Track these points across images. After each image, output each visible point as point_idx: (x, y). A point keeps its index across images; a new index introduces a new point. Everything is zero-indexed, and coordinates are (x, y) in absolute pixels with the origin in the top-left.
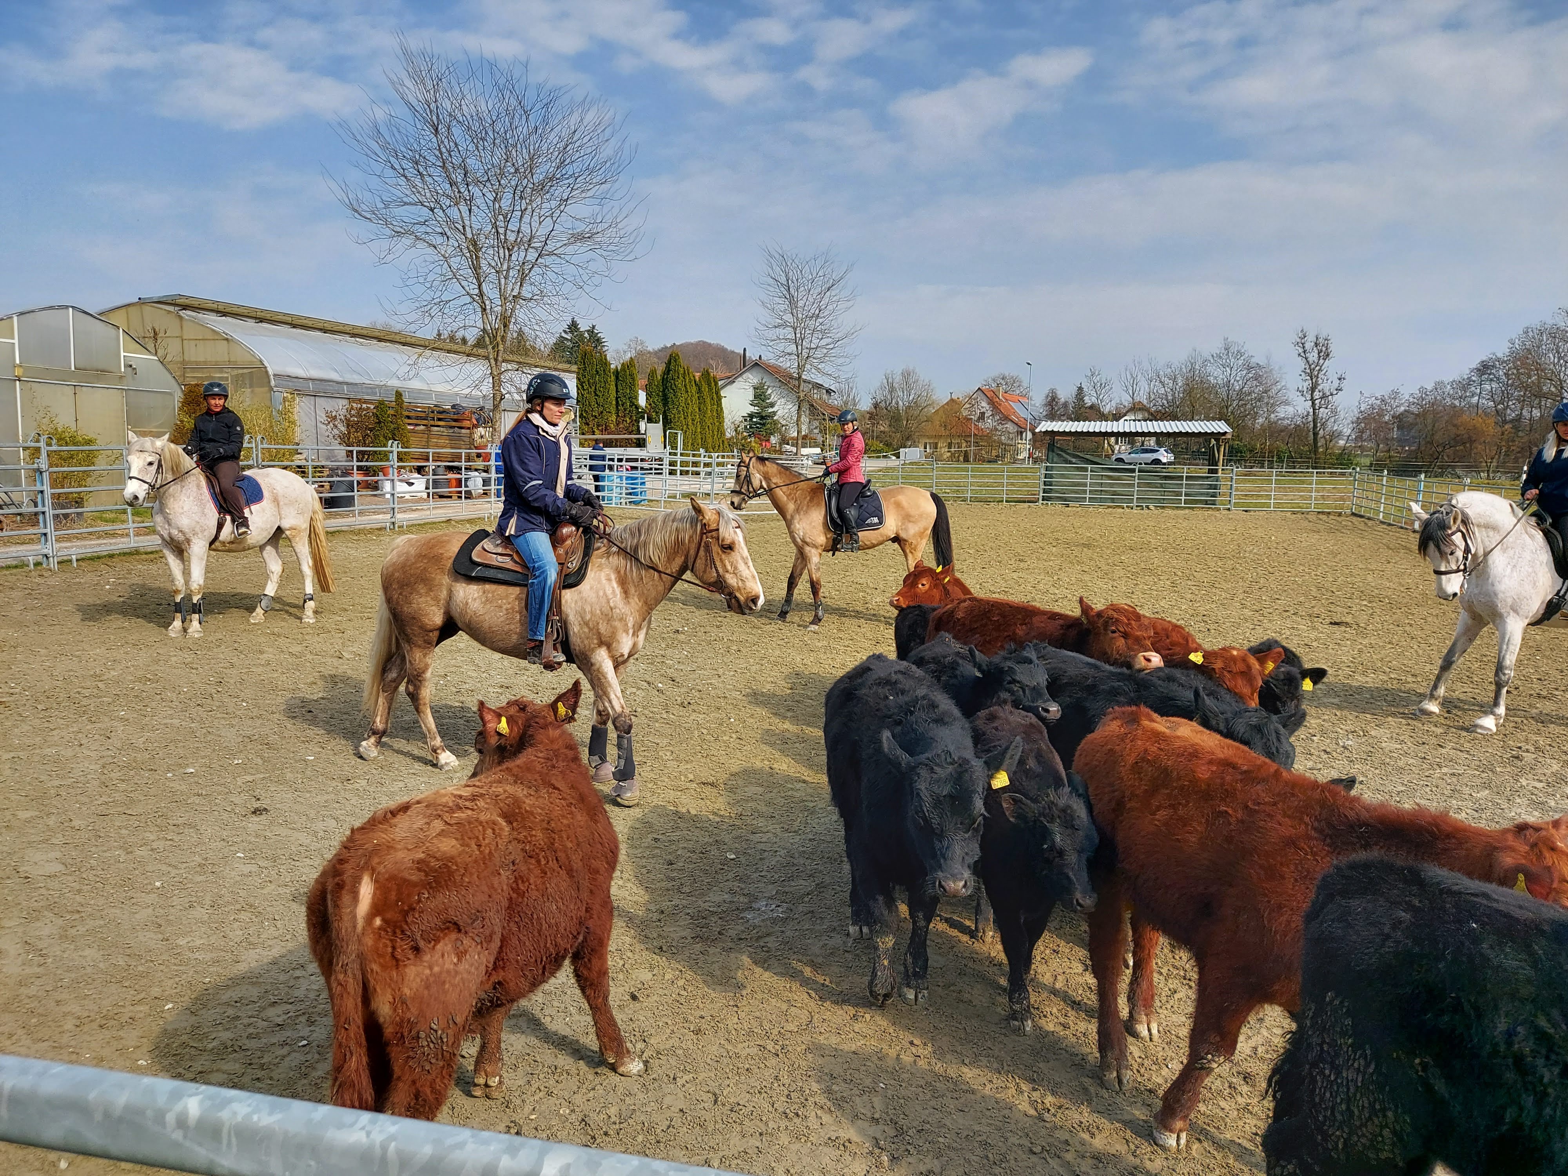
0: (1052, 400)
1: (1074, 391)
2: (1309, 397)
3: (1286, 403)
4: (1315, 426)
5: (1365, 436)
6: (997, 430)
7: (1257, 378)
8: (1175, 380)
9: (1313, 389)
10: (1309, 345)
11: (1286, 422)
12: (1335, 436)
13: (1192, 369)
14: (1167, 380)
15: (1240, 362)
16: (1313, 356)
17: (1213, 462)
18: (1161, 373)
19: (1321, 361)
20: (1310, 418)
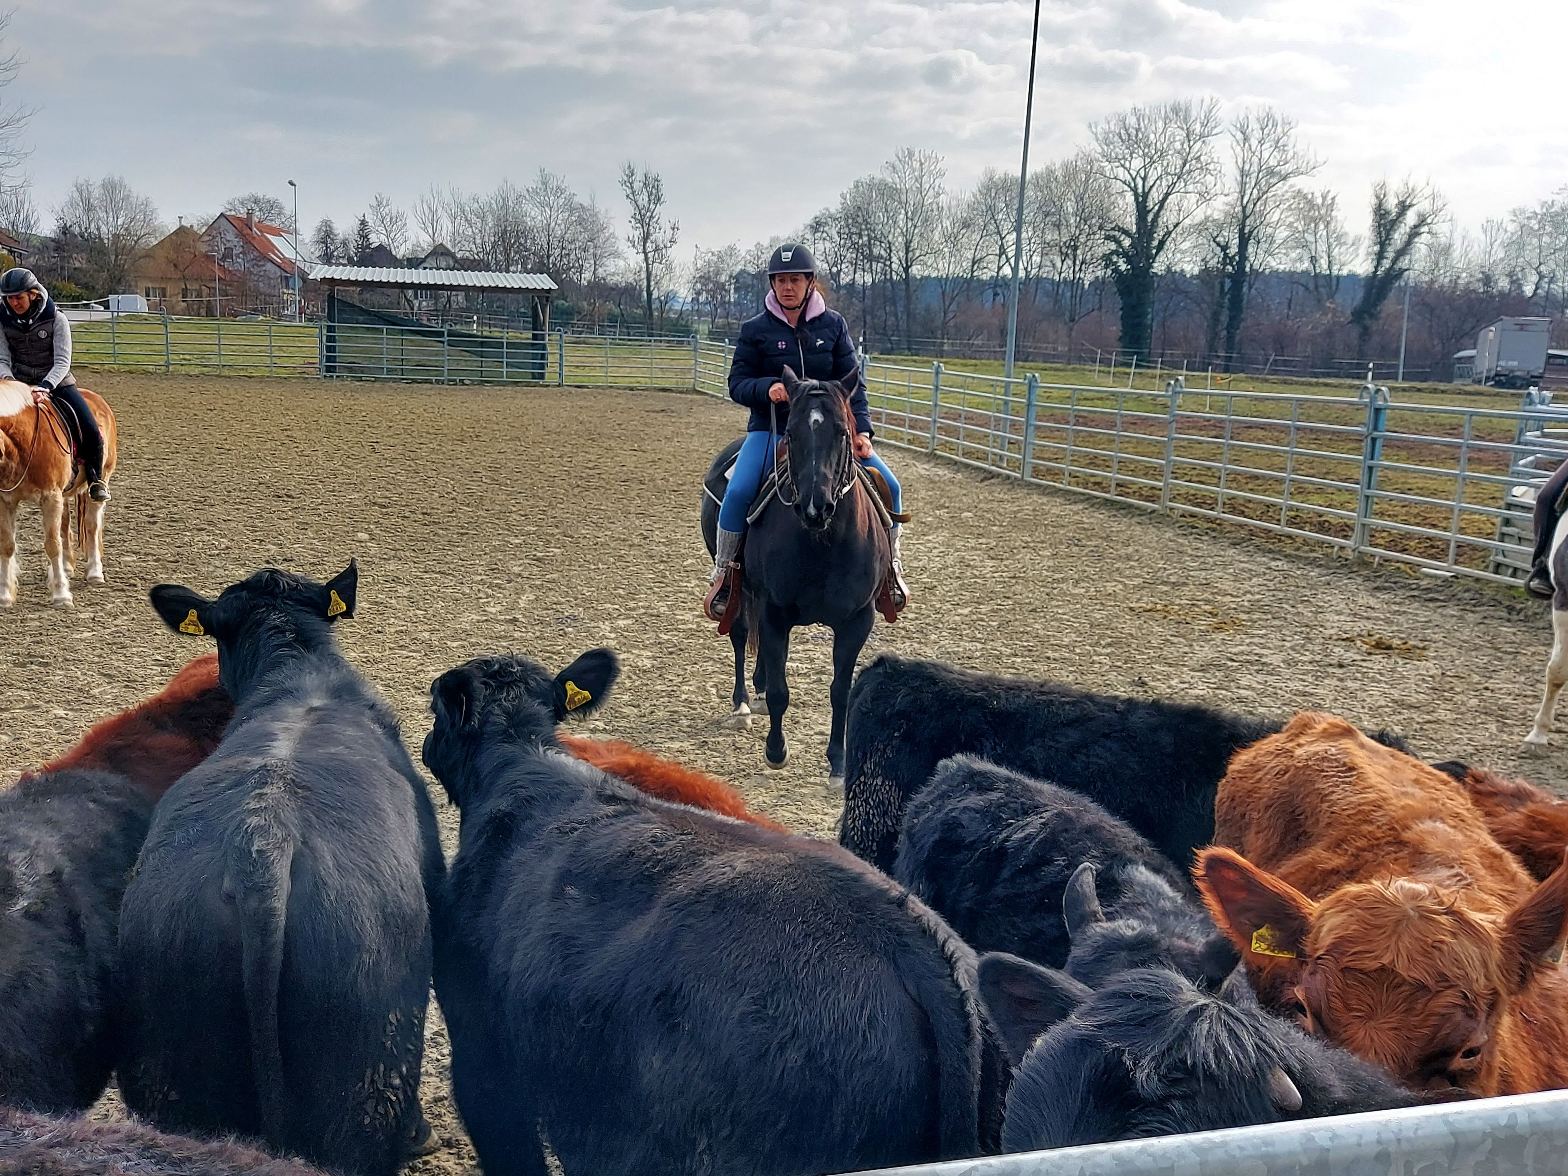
0: (326, 235)
1: (355, 225)
2: (641, 249)
3: (616, 254)
4: (649, 286)
5: (702, 298)
6: (251, 273)
7: (580, 222)
8: (483, 219)
9: (645, 240)
10: (638, 185)
11: (617, 279)
12: (670, 297)
13: (505, 206)
14: (474, 219)
15: (561, 201)
16: (643, 199)
17: (536, 325)
18: (467, 208)
19: (652, 206)
20: (644, 275)
